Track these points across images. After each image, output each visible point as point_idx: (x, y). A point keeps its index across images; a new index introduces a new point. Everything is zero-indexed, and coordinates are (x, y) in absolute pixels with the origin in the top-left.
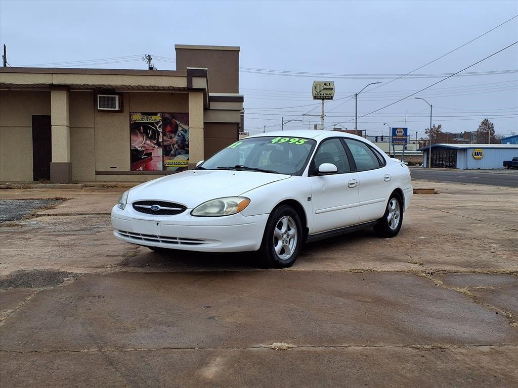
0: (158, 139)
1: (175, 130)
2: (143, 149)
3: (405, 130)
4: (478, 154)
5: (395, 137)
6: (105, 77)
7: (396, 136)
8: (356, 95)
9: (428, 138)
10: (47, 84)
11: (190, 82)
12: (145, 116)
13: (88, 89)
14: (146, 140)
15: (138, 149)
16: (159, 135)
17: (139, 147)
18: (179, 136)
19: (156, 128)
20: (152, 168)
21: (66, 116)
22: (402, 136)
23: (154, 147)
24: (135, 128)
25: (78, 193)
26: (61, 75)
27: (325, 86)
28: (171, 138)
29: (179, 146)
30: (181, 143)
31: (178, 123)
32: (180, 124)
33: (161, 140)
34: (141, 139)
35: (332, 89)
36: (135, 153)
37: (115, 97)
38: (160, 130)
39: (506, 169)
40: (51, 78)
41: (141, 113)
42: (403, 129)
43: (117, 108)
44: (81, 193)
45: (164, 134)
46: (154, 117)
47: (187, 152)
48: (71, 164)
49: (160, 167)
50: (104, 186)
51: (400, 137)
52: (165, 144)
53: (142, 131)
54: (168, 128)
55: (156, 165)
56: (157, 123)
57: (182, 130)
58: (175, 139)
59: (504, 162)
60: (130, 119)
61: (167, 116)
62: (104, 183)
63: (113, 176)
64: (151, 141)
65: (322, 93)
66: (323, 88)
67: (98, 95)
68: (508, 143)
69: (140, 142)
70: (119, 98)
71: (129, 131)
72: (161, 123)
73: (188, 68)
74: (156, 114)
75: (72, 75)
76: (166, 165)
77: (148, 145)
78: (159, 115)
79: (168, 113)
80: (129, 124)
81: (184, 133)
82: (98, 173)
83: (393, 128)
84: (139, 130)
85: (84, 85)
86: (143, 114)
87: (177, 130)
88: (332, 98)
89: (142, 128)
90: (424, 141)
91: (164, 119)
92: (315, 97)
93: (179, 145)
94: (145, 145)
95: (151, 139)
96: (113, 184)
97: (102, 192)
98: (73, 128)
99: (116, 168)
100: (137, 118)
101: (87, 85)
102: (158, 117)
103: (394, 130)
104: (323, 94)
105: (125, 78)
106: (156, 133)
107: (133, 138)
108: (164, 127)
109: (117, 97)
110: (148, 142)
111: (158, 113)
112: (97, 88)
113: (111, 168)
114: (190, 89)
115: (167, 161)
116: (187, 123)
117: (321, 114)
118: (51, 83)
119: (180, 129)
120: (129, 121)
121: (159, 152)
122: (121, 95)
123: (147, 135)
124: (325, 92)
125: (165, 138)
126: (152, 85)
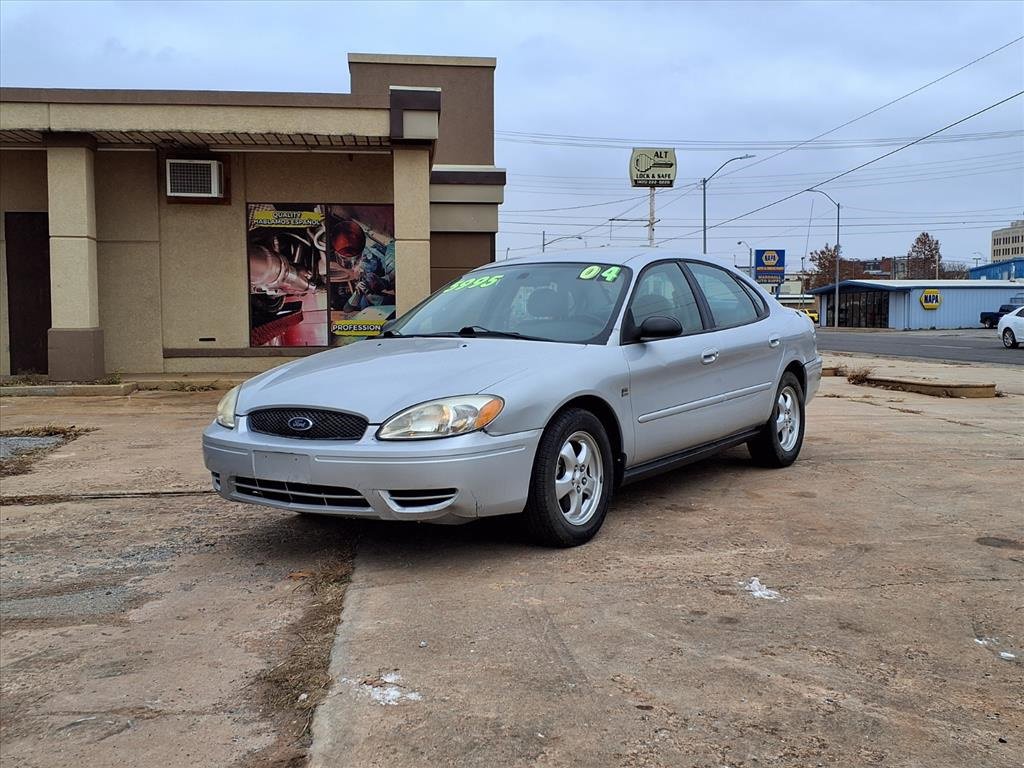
0: (316, 269)
1: (357, 247)
2: (280, 293)
3: (781, 253)
4: (929, 300)
5: (762, 268)
6: (182, 111)
7: (764, 265)
8: (705, 181)
9: (816, 269)
10: (36, 129)
11: (397, 123)
12: (285, 213)
13: (142, 144)
14: (287, 270)
15: (269, 293)
16: (318, 258)
17: (270, 289)
18: (367, 261)
19: (312, 243)
20: (302, 341)
21: (86, 211)
22: (776, 265)
23: (307, 289)
24: (260, 242)
25: (114, 411)
26: (70, 108)
27: (657, 160)
28: (348, 265)
29: (367, 285)
30: (374, 279)
31: (365, 228)
32: (371, 233)
33: (323, 271)
34: (275, 269)
35: (671, 165)
36: (260, 303)
37: (209, 167)
38: (322, 247)
39: (986, 328)
40: (46, 115)
41: (275, 205)
42: (777, 252)
43: (215, 193)
44: (121, 411)
45: (331, 257)
46: (306, 215)
47: (390, 300)
48: (102, 331)
49: (322, 337)
50: (182, 388)
51: (770, 268)
52: (333, 280)
53: (277, 249)
54: (342, 242)
55: (312, 332)
56: (314, 230)
57: (374, 247)
58: (359, 267)
59: (982, 314)
60: (248, 220)
61: (338, 211)
62: (185, 380)
63: (207, 359)
64: (298, 275)
65: (650, 173)
66: (652, 163)
67: (168, 161)
68: (984, 278)
69: (272, 277)
70: (220, 167)
71: (245, 249)
72: (323, 229)
73: (392, 87)
74: (310, 207)
75: (100, 108)
76: (337, 333)
77: (292, 283)
78: (317, 210)
79: (340, 204)
80: (244, 233)
81: (379, 255)
82: (169, 354)
83: (757, 251)
84: (271, 247)
85: (130, 132)
86: (279, 207)
87: (364, 246)
88: (670, 184)
89: (276, 242)
90: (808, 275)
91: (330, 219)
92: (636, 181)
93: (367, 283)
94: (285, 284)
95: (299, 268)
96: (206, 380)
97: (177, 405)
98: (105, 241)
99: (214, 340)
100: (266, 217)
101: (139, 132)
102: (316, 216)
103: (760, 253)
104: (653, 176)
105: (234, 113)
106: (311, 255)
107: (256, 266)
108: (331, 238)
109: (214, 165)
110: (293, 276)
111: (314, 205)
112: (164, 141)
113: (201, 340)
114: (397, 142)
115: (340, 323)
116: (389, 229)
117: (648, 217)
118: (46, 127)
119: (369, 243)
120: (243, 225)
121: (319, 300)
122: (224, 159)
123: (291, 258)
124: (657, 171)
125: (333, 265)
126: (302, 131)
